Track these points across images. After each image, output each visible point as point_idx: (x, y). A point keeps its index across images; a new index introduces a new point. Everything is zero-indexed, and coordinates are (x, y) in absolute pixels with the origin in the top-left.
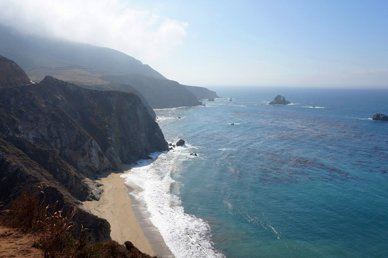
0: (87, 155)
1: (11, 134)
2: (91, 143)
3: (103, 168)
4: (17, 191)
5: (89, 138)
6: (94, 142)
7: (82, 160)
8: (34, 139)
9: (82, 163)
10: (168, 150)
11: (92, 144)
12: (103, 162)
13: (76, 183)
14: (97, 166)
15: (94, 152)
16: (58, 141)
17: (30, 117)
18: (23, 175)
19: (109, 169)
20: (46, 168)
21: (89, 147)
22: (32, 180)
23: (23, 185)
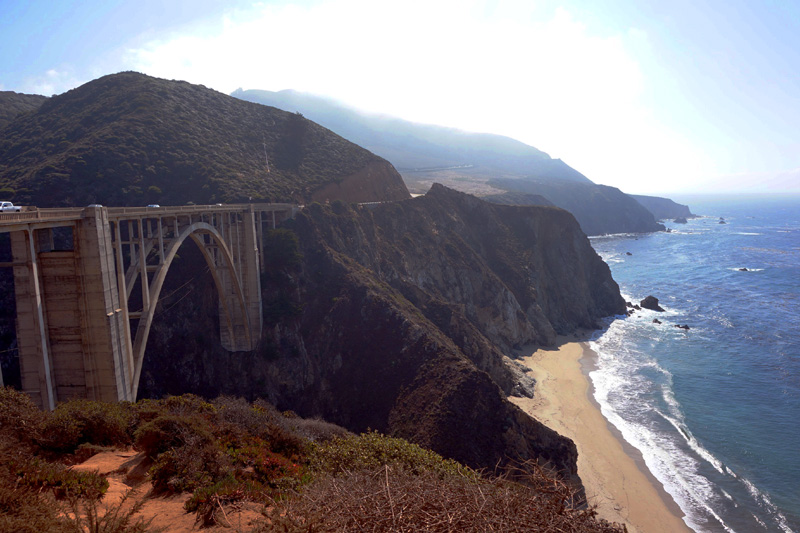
0: (501, 316)
1: (396, 277)
2: (506, 295)
3: (524, 341)
4: (426, 371)
5: (502, 287)
6: (510, 294)
7: (492, 323)
8: (425, 285)
9: (493, 328)
10: (628, 314)
11: (506, 297)
12: (524, 329)
13: (494, 363)
14: (515, 336)
15: (511, 312)
16: (457, 288)
17: (419, 250)
18: (432, 346)
19: (534, 342)
20: (448, 335)
21: (504, 302)
22: (448, 355)
23: (433, 363)
